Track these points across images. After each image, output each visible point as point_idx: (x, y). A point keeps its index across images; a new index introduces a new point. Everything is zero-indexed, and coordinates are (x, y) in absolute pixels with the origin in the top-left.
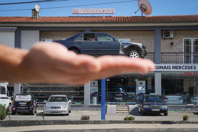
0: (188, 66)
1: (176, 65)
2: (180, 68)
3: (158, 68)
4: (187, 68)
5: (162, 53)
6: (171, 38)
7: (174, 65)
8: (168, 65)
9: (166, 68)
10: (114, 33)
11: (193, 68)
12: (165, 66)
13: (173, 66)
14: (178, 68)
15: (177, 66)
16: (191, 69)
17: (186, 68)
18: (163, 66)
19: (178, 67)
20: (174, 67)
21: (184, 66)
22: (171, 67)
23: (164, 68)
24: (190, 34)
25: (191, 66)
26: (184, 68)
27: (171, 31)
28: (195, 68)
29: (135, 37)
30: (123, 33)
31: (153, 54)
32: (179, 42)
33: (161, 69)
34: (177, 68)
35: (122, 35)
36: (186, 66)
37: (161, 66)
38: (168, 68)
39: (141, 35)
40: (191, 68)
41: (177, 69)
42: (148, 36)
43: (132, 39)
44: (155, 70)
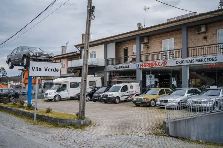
0: (210, 58)
1: (199, 58)
2: (202, 60)
3: (184, 62)
4: (209, 60)
5: (188, 48)
7: (197, 59)
8: (192, 59)
9: (190, 62)
11: (215, 59)
12: (190, 60)
13: (196, 60)
15: (200, 59)
16: (213, 61)
17: (207, 60)
18: (188, 60)
19: (201, 60)
20: (197, 60)
21: (206, 59)
22: (195, 61)
23: (189, 62)
25: (213, 58)
26: (206, 60)
27: (202, 26)
28: (216, 60)
30: (168, 34)
32: (213, 34)
33: (186, 63)
34: (200, 60)
36: (207, 58)
37: (186, 61)
38: (192, 61)
40: (213, 59)
41: (200, 62)
43: (175, 38)
44: (182, 64)
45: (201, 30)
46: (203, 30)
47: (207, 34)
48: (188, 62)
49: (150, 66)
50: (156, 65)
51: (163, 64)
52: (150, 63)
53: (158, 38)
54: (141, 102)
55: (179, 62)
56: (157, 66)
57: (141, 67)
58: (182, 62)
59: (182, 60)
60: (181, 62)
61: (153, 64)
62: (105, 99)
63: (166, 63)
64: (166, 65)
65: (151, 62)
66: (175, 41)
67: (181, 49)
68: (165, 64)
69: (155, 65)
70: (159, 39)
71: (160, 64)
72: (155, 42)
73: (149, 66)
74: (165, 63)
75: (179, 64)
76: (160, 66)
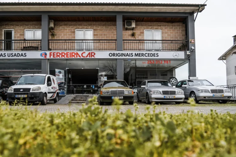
0: (151, 54)
1: (139, 52)
2: (143, 55)
3: (120, 55)
4: (150, 56)
5: (124, 40)
6: (133, 29)
7: (137, 53)
8: (131, 52)
9: (128, 55)
10: (77, 24)
11: (156, 55)
12: (127, 54)
13: (135, 54)
14: (141, 56)
15: (139, 54)
16: (154, 56)
17: (148, 55)
18: (125, 53)
19: (141, 54)
20: (137, 54)
21: (147, 54)
22: (134, 55)
23: (127, 55)
24: (151, 26)
25: (154, 54)
26: (147, 55)
27: (132, 21)
29: (98, 27)
30: (85, 23)
31: (114, 41)
32: (141, 33)
33: (123, 56)
35: (84, 25)
36: (148, 54)
37: (123, 54)
38: (131, 55)
39: (103, 25)
40: (154, 55)
41: (139, 56)
42: (111, 27)
43: (94, 30)
44: (117, 57)
45: (131, 25)
47: (134, 31)
48: (125, 56)
49: (67, 57)
50: (78, 56)
51: (89, 56)
52: (67, 53)
53: (70, 25)
55: (114, 55)
56: (80, 57)
57: (50, 57)
58: (117, 55)
59: (118, 52)
60: (115, 55)
61: (74, 54)
62: (26, 96)
63: (95, 54)
64: (94, 57)
65: (69, 52)
66: (94, 32)
67: (116, 40)
68: (93, 56)
69: (75, 56)
70: (70, 27)
71: (85, 55)
72: (64, 30)
73: (65, 56)
74: (93, 54)
75: (112, 57)
76: (85, 57)
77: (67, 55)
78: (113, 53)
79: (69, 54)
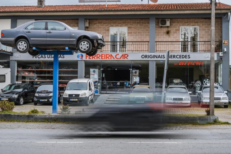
0: (182, 55)
2: (174, 57)
3: (152, 57)
4: (181, 57)
5: (156, 42)
6: (168, 27)
8: (163, 54)
9: (160, 57)
10: (111, 22)
11: (188, 57)
12: (159, 55)
14: (173, 57)
15: (171, 55)
16: (186, 58)
17: (180, 57)
18: (157, 55)
19: (173, 56)
21: (178, 55)
23: (158, 57)
24: (187, 22)
25: (186, 55)
26: (178, 57)
28: (189, 57)
29: (132, 25)
30: (119, 21)
31: (147, 43)
32: (176, 30)
33: (155, 58)
34: (171, 57)
35: (119, 23)
36: (180, 55)
37: (155, 56)
38: (163, 57)
39: (138, 23)
40: (186, 57)
41: (171, 58)
42: (145, 24)
43: (129, 28)
44: (150, 59)
45: (165, 23)
46: (168, 24)
47: (169, 29)
48: (157, 58)
49: (102, 58)
50: (112, 57)
51: (122, 57)
52: (102, 55)
53: (104, 23)
54: (144, 101)
55: (146, 56)
56: (114, 59)
57: (86, 58)
58: (149, 56)
59: (150, 54)
60: (148, 57)
61: (108, 56)
62: (77, 100)
63: (128, 56)
64: (127, 59)
65: (104, 54)
66: (128, 30)
67: (149, 42)
68: (126, 57)
69: (110, 58)
70: (105, 25)
71: (118, 57)
72: (99, 28)
73: (100, 58)
74: (126, 56)
75: (145, 59)
76: (118, 59)
77: (102, 57)
78: (146, 55)
79: (104, 56)
